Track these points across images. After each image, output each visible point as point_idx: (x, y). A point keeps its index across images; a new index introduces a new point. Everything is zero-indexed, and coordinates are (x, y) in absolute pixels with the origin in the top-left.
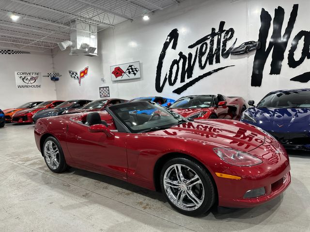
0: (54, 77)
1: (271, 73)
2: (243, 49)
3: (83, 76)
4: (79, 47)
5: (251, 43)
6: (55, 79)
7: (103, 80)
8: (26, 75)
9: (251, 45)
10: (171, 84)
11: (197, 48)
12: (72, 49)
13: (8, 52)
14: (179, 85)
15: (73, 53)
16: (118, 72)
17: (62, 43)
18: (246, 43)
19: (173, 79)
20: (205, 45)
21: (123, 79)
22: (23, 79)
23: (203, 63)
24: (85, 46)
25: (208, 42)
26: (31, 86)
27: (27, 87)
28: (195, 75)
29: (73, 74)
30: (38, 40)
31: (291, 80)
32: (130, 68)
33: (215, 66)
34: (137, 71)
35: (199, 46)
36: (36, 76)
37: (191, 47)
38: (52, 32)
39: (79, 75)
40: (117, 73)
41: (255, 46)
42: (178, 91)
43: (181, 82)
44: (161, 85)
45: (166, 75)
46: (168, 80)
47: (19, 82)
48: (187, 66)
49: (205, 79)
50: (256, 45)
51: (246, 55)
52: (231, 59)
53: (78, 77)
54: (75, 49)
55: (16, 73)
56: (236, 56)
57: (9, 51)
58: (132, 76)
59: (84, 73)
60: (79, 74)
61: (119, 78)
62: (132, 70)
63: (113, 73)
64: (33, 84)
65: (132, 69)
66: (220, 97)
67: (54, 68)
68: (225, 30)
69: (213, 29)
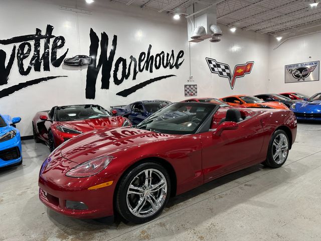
1: (102, 88)
2: (77, 61)
5: (85, 57)
11: (15, 47)
18: (80, 57)
20: (27, 46)
23: (25, 68)
25: (32, 43)
28: (12, 82)
31: (117, 94)
33: (43, 74)
35: (18, 45)
49: (29, 87)
50: (89, 60)
51: (79, 68)
52: (63, 68)
56: (69, 67)
68: (54, 36)
69: (38, 31)
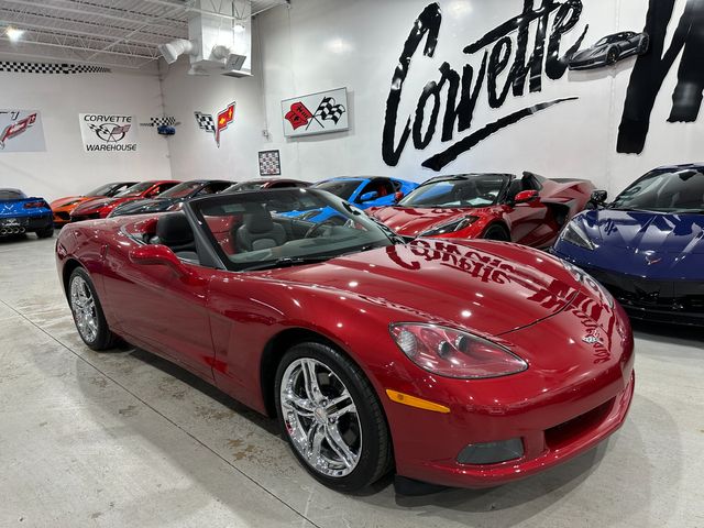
0: (164, 126)
1: (672, 119)
2: (601, 54)
3: (225, 125)
4: (206, 55)
5: (625, 36)
6: (166, 131)
7: (266, 135)
8: (104, 122)
9: (623, 44)
10: (420, 145)
11: (486, 53)
12: (192, 60)
13: (64, 68)
14: (437, 146)
15: (196, 70)
16: (298, 115)
17: (168, 45)
18: (612, 39)
19: (424, 131)
20: (504, 46)
21: (309, 131)
22: (97, 131)
23: (499, 91)
24: (221, 52)
25: (514, 35)
26: (116, 148)
27: (106, 148)
28: (478, 123)
29: (203, 119)
30: (121, 40)
32: (325, 104)
33: (528, 99)
34: (340, 112)
35: (490, 48)
36: (126, 123)
37: (470, 50)
38: (148, 19)
39: (215, 122)
40: (297, 118)
41: (634, 44)
42: (435, 163)
43: (443, 140)
44: (395, 148)
45: (409, 121)
46: (411, 135)
47: (89, 137)
48: (458, 100)
49: (501, 131)
50: (638, 41)
51: (610, 70)
52: (570, 80)
53: (213, 127)
54: (199, 59)
55: (81, 116)
56: (583, 74)
57: (65, 65)
58: (329, 124)
59: (227, 116)
60: (215, 119)
61: (301, 130)
62: (329, 109)
63: (288, 117)
64: (119, 143)
65: (329, 107)
66: (529, 180)
67: (163, 105)
68: (558, 4)
69: (527, 4)
